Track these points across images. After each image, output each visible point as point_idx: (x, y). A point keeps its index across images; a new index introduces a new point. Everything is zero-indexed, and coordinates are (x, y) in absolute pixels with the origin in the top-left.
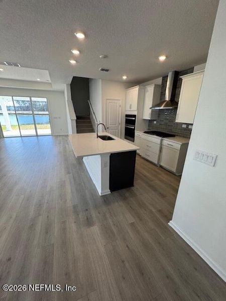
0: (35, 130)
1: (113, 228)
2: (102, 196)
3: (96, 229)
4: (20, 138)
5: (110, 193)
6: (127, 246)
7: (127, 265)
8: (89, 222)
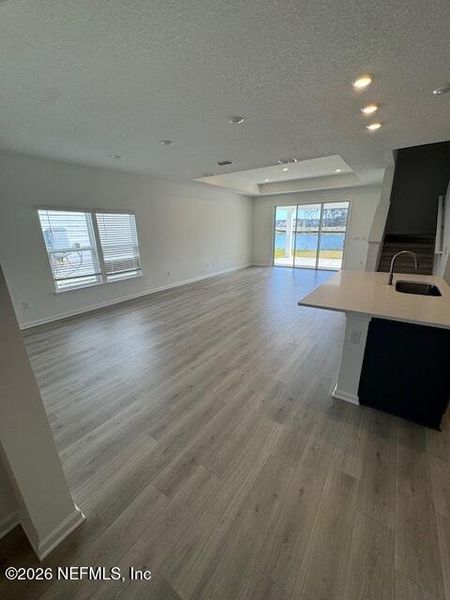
0: (315, 260)
1: (306, 450)
2: (334, 398)
3: (279, 430)
4: (291, 270)
5: (357, 403)
6: (302, 491)
7: (277, 505)
8: (280, 415)
